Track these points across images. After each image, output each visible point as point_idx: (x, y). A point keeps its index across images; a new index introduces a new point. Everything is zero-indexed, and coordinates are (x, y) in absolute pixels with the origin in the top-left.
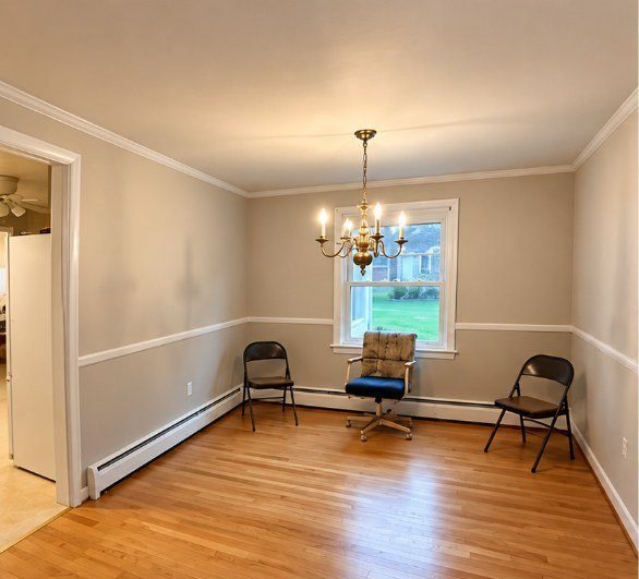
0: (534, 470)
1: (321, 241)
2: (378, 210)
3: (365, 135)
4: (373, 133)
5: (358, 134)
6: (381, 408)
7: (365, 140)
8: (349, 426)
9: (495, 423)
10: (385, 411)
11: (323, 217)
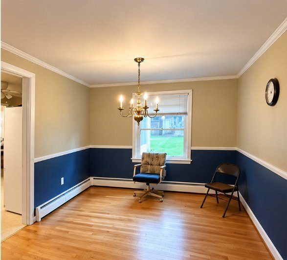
0: (223, 217)
1: (121, 109)
2: (146, 95)
3: (139, 61)
4: (143, 59)
5: (136, 60)
6: (149, 188)
7: (139, 63)
8: (135, 196)
9: (206, 193)
10: (151, 189)
11: (121, 99)
